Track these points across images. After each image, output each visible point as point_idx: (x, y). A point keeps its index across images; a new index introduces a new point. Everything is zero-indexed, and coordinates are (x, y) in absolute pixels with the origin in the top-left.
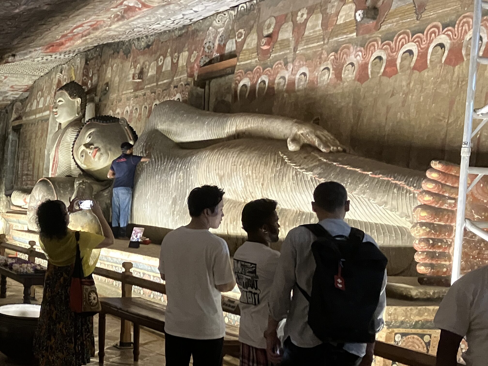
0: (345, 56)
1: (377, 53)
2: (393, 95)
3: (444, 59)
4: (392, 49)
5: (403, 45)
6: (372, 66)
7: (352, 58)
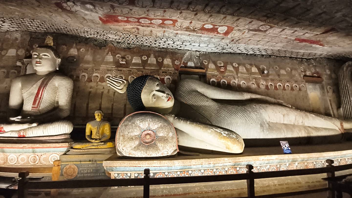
0: (259, 81)
1: (270, 83)
2: (279, 95)
3: (290, 89)
4: (274, 83)
5: (277, 83)
6: (270, 86)
7: (262, 83)
